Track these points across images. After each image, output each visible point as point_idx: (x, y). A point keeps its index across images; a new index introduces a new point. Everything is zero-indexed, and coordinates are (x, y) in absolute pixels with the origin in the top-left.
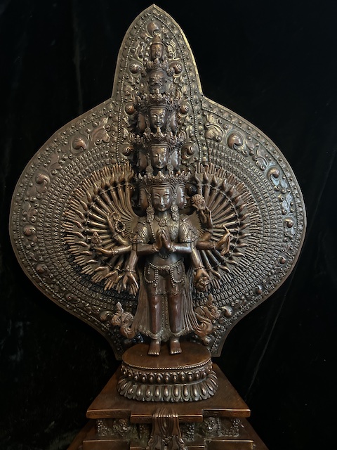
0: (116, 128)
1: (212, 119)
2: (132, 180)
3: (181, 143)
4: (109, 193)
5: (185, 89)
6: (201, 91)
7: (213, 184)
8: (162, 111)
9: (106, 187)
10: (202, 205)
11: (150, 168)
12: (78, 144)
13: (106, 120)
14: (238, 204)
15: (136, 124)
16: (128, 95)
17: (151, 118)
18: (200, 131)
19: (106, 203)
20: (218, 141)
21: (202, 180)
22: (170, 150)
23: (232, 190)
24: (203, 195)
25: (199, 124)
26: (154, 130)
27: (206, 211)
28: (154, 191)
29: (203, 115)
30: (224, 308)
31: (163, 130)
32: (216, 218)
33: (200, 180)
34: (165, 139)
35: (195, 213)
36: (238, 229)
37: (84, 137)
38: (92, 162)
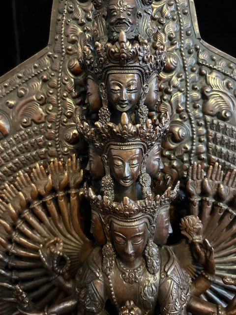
0: (54, 97)
6: (197, 31)
9: (40, 197)
13: (37, 86)
16: (74, 42)
17: (110, 91)
18: (194, 101)
21: (199, 191)
25: (194, 89)
27: (204, 245)
29: (201, 74)
33: (196, 190)
34: (136, 134)
37: (5, 115)
38: (17, 155)
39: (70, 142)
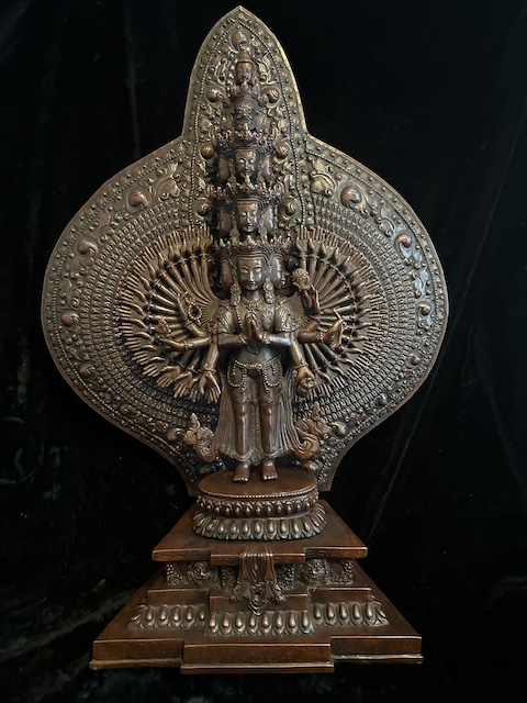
0: (189, 178)
1: (320, 166)
2: (210, 249)
3: (277, 197)
4: (179, 267)
5: (283, 124)
6: (304, 127)
7: (321, 254)
8: (251, 154)
9: (176, 259)
10: (306, 283)
11: (235, 231)
12: (137, 199)
13: (174, 167)
14: (354, 283)
15: (216, 173)
16: (205, 133)
17: (236, 164)
18: (303, 183)
19: (176, 281)
20: (328, 196)
21: (305, 248)
22: (262, 208)
23: (346, 264)
24: (308, 269)
25: (303, 172)
26: (241, 180)
27: (311, 292)
28: (241, 262)
29: (308, 161)
30: (336, 423)
31: (253, 180)
32: (325, 301)
33: (303, 248)
34: (255, 192)
35: (296, 294)
36: (354, 317)
37: (145, 191)
39: (201, 213)
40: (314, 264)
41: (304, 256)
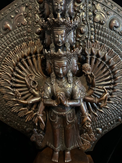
0: (31, 14)
1: (99, 7)
4: (27, 61)
7: (98, 56)
12: (5, 26)
13: (24, 9)
14: (114, 70)
17: (53, 6)
18: (90, 16)
19: (25, 68)
20: (102, 24)
21: (90, 53)
22: (68, 32)
23: (110, 61)
25: (90, 11)
27: (91, 75)
30: (98, 129)
31: (63, 16)
38: (15, 40)
39: (37, 33)
40: (94, 61)
41: (89, 57)
